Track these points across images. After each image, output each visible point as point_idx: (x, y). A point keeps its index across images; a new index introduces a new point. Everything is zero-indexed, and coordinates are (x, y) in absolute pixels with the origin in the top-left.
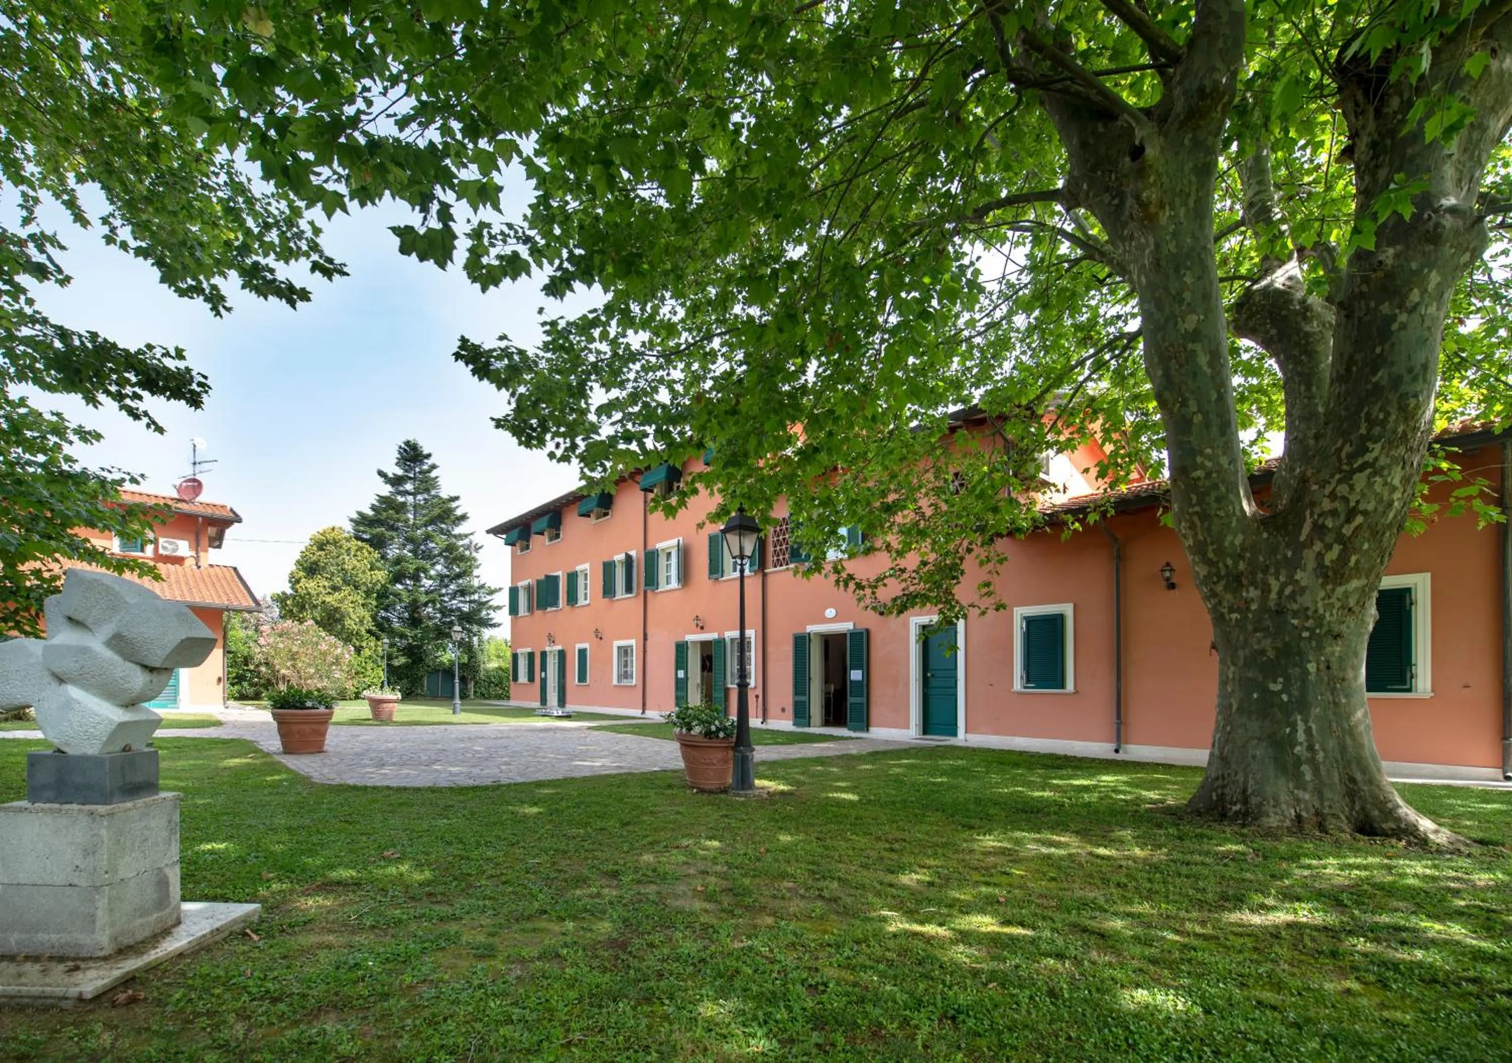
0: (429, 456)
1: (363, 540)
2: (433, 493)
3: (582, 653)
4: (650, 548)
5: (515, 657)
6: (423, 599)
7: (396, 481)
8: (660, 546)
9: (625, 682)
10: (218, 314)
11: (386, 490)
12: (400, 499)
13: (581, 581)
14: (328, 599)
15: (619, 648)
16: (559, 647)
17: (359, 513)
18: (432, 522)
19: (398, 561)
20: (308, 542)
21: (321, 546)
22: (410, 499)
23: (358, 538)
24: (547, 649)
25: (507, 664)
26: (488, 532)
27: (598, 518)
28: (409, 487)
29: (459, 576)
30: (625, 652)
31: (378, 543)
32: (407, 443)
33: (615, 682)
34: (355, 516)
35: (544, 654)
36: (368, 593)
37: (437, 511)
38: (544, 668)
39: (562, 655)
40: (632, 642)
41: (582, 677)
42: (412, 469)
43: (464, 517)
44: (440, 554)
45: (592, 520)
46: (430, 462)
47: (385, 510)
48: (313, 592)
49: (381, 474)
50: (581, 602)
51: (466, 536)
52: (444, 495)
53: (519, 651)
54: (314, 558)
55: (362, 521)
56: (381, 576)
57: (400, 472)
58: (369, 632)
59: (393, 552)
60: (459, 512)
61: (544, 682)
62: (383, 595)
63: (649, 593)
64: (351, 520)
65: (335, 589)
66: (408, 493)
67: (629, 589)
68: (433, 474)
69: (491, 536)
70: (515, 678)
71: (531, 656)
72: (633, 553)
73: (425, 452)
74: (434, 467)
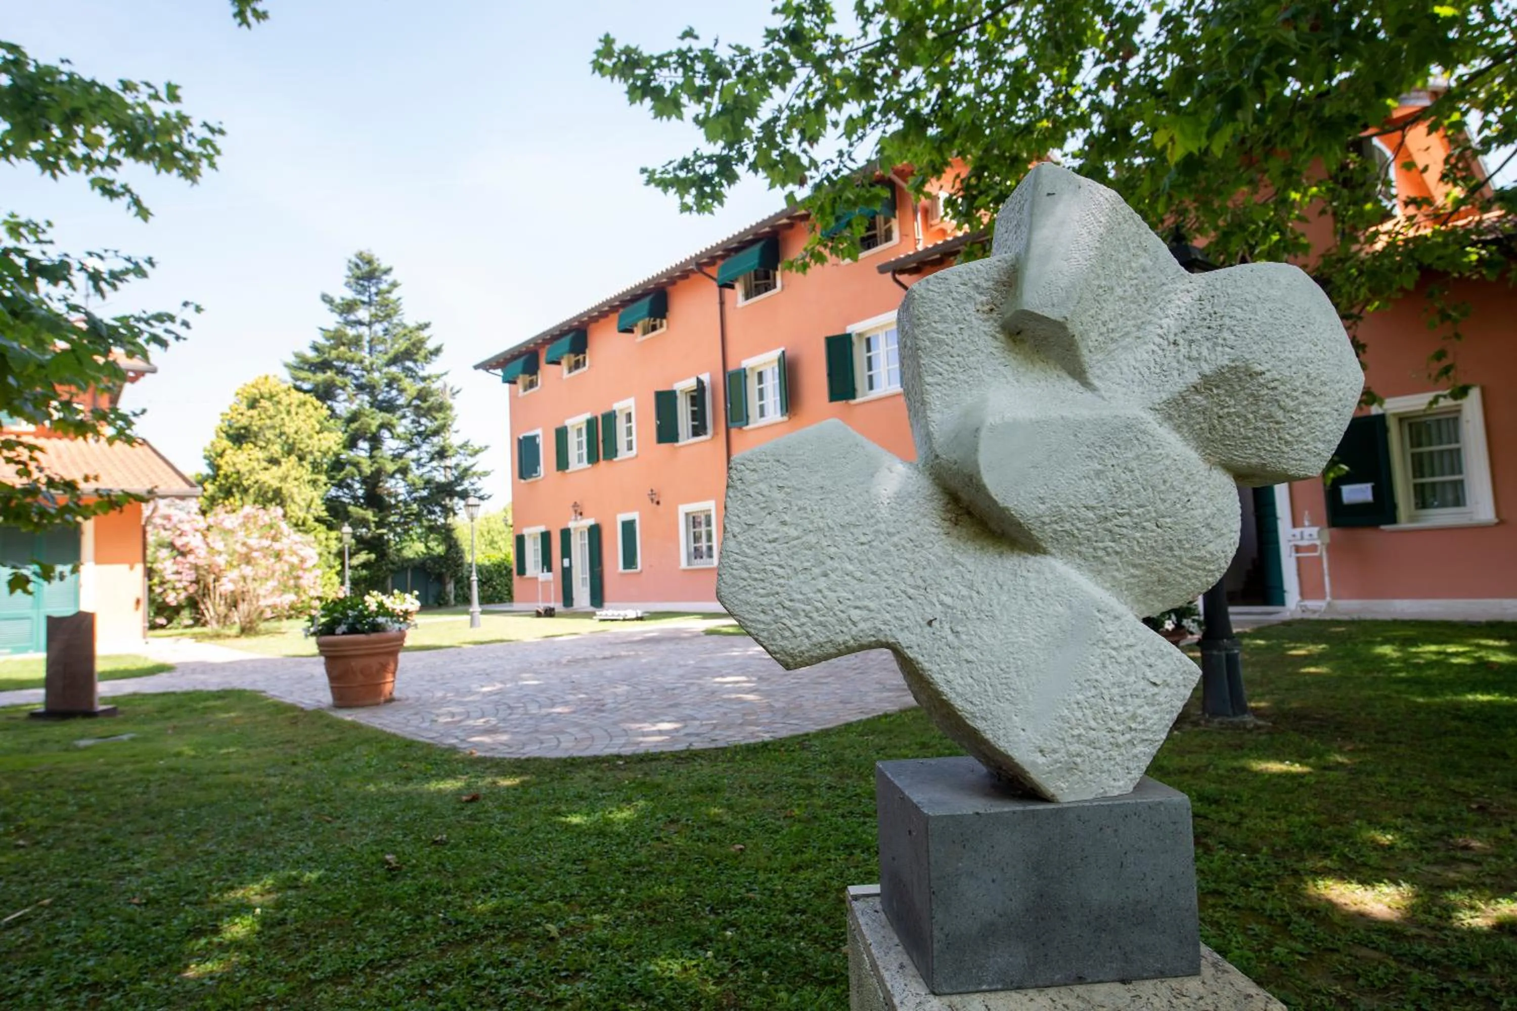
0: (387, 271)
1: (306, 392)
2: (395, 320)
3: (629, 528)
4: (731, 367)
5: (520, 541)
6: (391, 467)
7: (349, 307)
8: (747, 363)
9: (699, 564)
10: (244, 21)
11: (332, 321)
12: (351, 332)
13: (621, 425)
14: (264, 477)
15: (687, 514)
16: (591, 522)
17: (297, 355)
18: (393, 361)
19: (354, 417)
20: (231, 400)
21: (253, 404)
22: (364, 330)
23: (298, 389)
24: (572, 525)
25: (506, 551)
26: (477, 367)
27: (645, 333)
28: (363, 314)
29: (436, 433)
30: (694, 521)
31: (325, 393)
32: (360, 256)
33: (684, 564)
34: (292, 360)
35: (566, 534)
36: (315, 466)
37: (402, 345)
38: (566, 552)
39: (595, 533)
40: (710, 505)
41: (630, 560)
42: (365, 289)
43: (437, 351)
44: (409, 405)
45: (638, 337)
46: (389, 278)
47: (333, 347)
48: (243, 469)
49: (327, 299)
50: (623, 453)
51: (438, 377)
52: (411, 321)
53: (526, 531)
54: (244, 421)
55: (304, 365)
56: (333, 440)
57: (350, 295)
58: (318, 520)
59: (343, 407)
60: (430, 345)
61: (567, 573)
62: (338, 465)
63: (733, 431)
64: (287, 365)
65: (274, 461)
66: (360, 323)
67: (698, 430)
68: (393, 296)
69: (481, 371)
70: (522, 570)
71: (546, 537)
72: (706, 378)
73: (384, 265)
74: (394, 285)
